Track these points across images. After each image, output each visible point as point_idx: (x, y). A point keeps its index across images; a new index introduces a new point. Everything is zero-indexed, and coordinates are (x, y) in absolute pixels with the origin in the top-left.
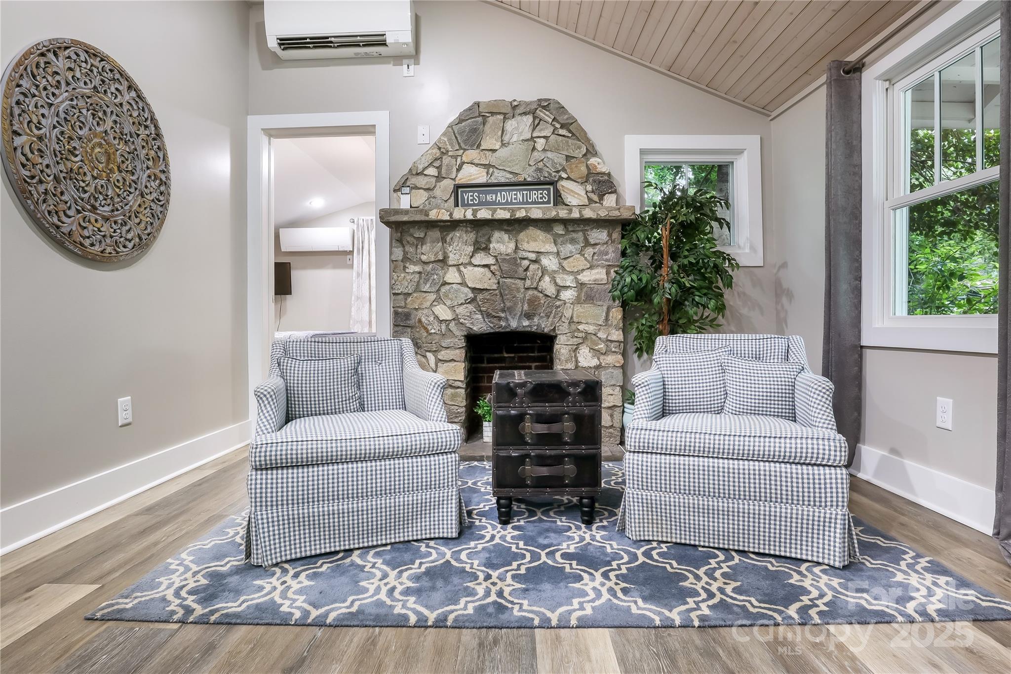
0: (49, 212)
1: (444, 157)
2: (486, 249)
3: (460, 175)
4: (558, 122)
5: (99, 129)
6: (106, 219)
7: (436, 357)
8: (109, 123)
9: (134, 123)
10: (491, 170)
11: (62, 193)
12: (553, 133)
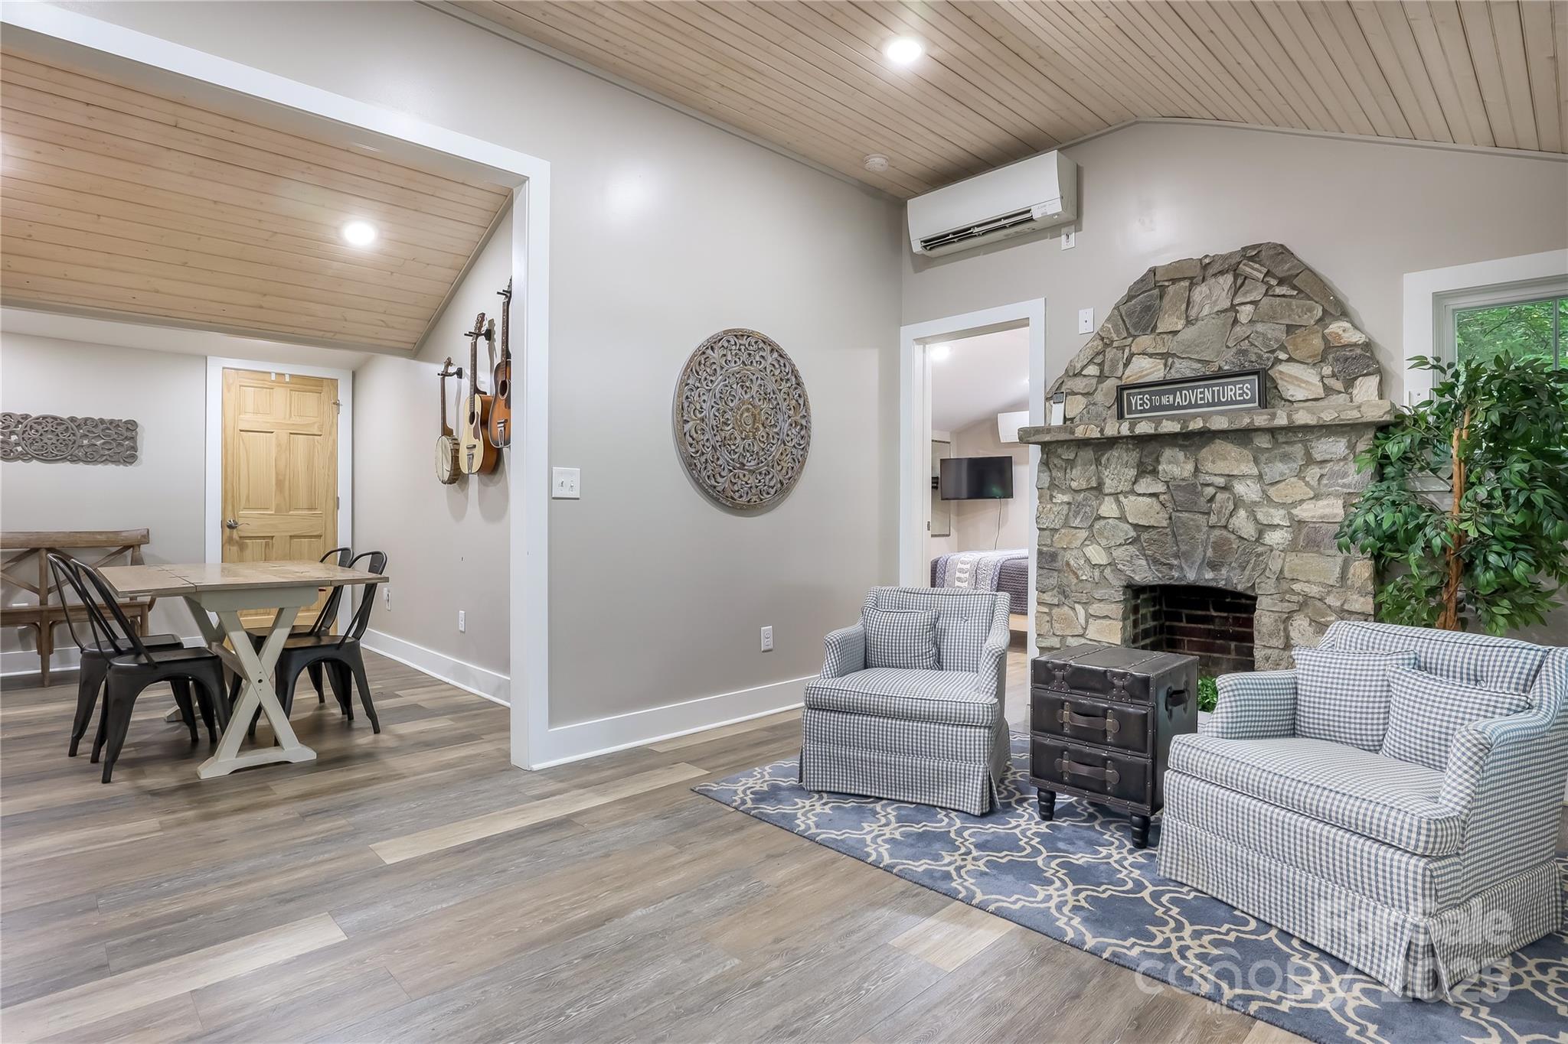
0: (709, 477)
1: (1108, 350)
2: (1154, 472)
3: (1128, 372)
4: (1274, 276)
5: (746, 397)
6: (752, 472)
7: (1086, 611)
8: (755, 388)
9: (776, 381)
10: (1170, 360)
11: (718, 459)
12: (1266, 294)
